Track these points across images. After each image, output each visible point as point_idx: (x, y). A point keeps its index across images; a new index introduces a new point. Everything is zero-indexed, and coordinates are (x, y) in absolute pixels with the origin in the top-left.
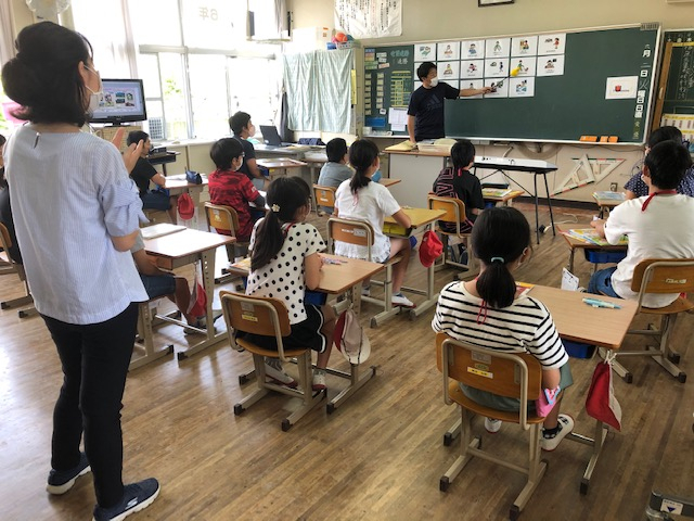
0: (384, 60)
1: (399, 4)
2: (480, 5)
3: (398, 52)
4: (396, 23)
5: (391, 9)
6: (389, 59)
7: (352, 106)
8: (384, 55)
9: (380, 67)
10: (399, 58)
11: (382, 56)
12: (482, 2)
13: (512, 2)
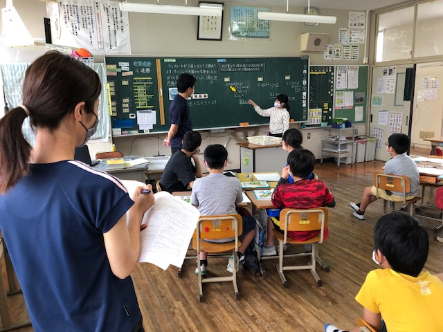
0: (128, 69)
1: (127, 29)
2: (198, 39)
3: (140, 63)
4: (125, 45)
5: (119, 32)
6: (132, 68)
8: (127, 64)
9: (124, 74)
10: (142, 67)
11: (125, 66)
12: (200, 37)
13: (221, 39)
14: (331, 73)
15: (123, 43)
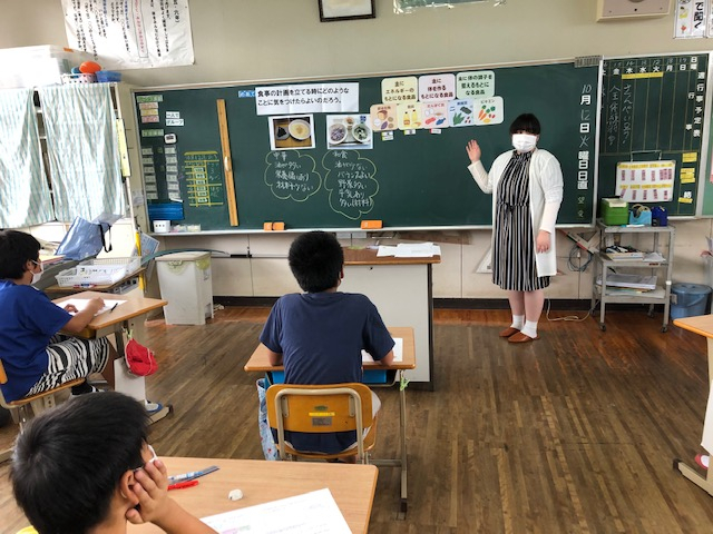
1: (185, 14)
2: (323, 19)
4: (183, 46)
5: (171, 21)
7: (124, 179)
12: (326, 15)
13: (372, 16)
14: (694, 73)
15: (179, 44)
